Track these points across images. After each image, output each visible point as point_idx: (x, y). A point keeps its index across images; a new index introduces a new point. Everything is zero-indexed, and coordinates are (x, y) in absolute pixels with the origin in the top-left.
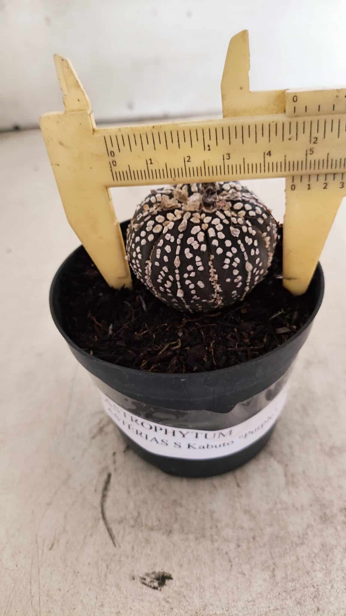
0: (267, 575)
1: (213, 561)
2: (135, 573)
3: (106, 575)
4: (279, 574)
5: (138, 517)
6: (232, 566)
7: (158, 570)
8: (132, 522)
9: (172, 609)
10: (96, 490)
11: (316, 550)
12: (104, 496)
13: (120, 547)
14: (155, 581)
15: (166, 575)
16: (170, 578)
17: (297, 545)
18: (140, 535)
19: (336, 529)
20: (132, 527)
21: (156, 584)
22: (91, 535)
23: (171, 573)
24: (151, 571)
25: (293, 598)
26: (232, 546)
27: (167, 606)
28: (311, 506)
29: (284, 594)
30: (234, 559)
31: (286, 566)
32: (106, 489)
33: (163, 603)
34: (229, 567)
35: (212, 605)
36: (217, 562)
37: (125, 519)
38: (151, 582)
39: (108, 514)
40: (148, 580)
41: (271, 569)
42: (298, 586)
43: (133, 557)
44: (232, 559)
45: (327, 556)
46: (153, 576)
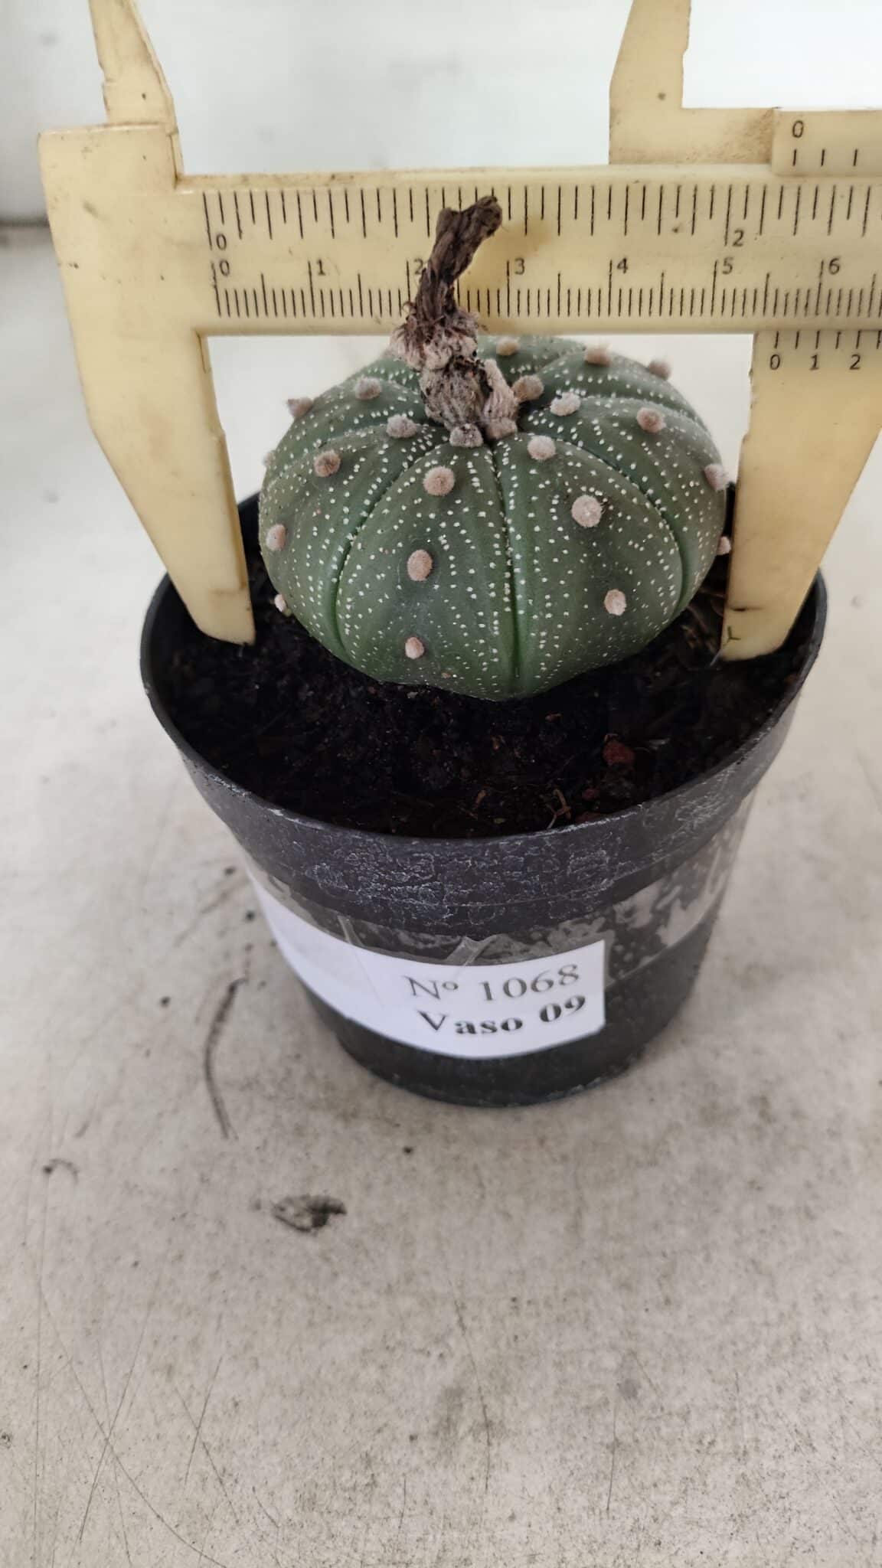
0: (560, 1222)
1: (442, 1183)
2: (264, 1196)
3: (196, 1197)
4: (591, 1222)
5: (284, 1079)
6: (483, 1196)
7: (317, 1191)
8: (271, 1090)
9: (335, 1274)
10: (197, 1020)
11: (681, 1180)
12: (215, 1033)
13: (237, 1138)
14: (307, 1214)
15: (331, 1203)
16: (339, 1210)
17: (638, 1164)
18: (285, 1116)
19: (735, 1139)
20: (270, 1098)
21: (307, 1221)
22: (175, 1111)
23: (344, 1199)
24: (298, 1193)
25: (614, 1274)
26: (490, 1154)
27: (326, 1269)
28: (683, 1084)
29: (594, 1265)
30: (490, 1181)
31: (607, 1207)
32: (221, 1017)
33: (318, 1262)
34: (477, 1196)
35: (427, 1273)
36: (451, 1185)
37: (257, 1082)
38: (298, 1215)
39: (219, 1070)
40: (291, 1211)
41: (572, 1209)
42: (628, 1250)
43: (262, 1161)
44: (486, 1183)
45: (706, 1193)
46: (303, 1204)
